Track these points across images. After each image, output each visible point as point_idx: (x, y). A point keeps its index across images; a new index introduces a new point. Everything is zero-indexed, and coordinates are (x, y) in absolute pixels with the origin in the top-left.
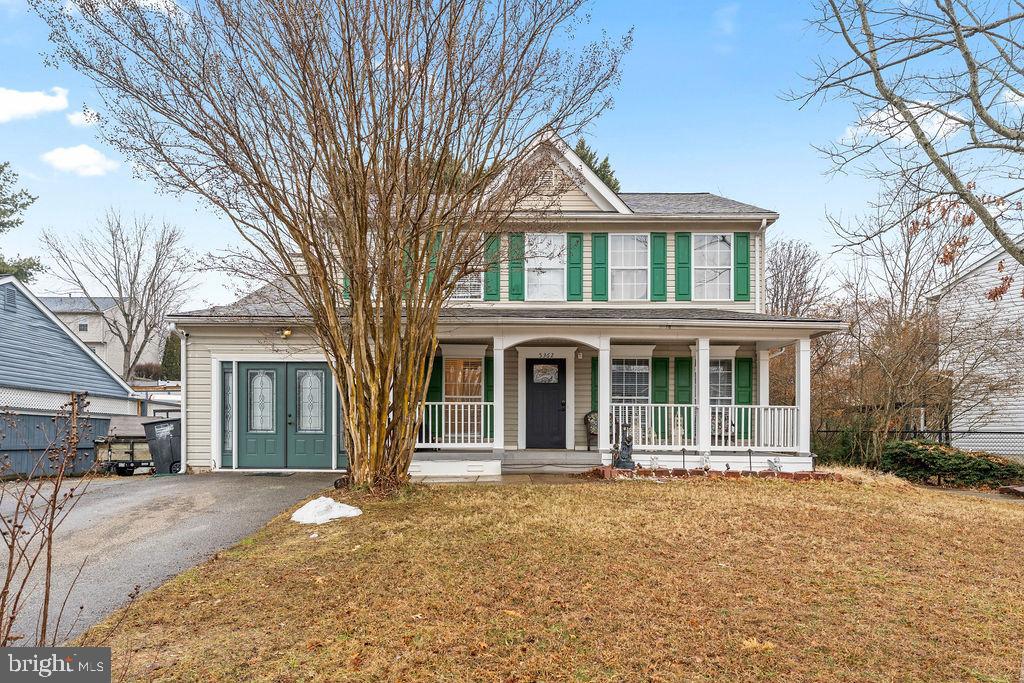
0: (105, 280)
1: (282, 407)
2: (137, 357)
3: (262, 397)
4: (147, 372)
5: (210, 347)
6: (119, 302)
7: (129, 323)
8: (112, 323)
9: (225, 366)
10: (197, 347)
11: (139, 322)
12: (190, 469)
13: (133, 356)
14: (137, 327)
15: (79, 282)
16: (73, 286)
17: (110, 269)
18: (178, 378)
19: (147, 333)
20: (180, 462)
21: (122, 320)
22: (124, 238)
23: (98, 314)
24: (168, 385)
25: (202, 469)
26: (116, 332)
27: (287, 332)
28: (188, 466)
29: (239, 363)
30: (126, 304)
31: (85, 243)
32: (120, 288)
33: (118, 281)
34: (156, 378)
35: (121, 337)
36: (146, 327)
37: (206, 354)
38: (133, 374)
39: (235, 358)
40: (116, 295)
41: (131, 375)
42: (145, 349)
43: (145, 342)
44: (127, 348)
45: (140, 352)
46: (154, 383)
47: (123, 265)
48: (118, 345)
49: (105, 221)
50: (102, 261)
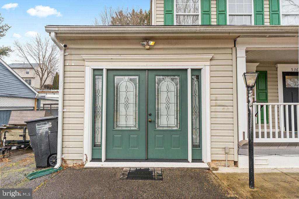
0: (35, 57)
1: (143, 107)
2: (45, 82)
3: (127, 98)
4: (48, 87)
5: (85, 57)
6: (39, 65)
7: (42, 71)
8: (36, 71)
9: (97, 73)
10: (73, 57)
11: (45, 71)
12: (65, 162)
13: (43, 82)
14: (45, 72)
15: (26, 58)
16: (24, 59)
17: (37, 54)
18: (58, 89)
19: (48, 74)
20: (56, 154)
21: (40, 70)
22: (42, 44)
23: (32, 68)
24: (54, 91)
25: (75, 162)
26: (38, 74)
27: (152, 43)
28: (63, 159)
29: (108, 70)
30: (42, 65)
31: (29, 45)
32: (40, 60)
33: (39, 58)
34: (50, 89)
35: (39, 76)
36: (48, 72)
37: (81, 63)
38: (43, 87)
39: (105, 66)
40: (38, 63)
41: (42, 88)
42: (47, 79)
43: (47, 77)
44: (41, 79)
45: (45, 81)
46: (50, 90)
47: (41, 53)
48: (38, 78)
49: (36, 39)
50: (34, 51)
